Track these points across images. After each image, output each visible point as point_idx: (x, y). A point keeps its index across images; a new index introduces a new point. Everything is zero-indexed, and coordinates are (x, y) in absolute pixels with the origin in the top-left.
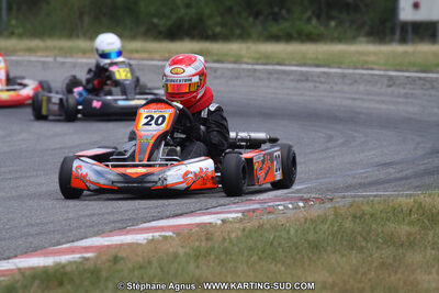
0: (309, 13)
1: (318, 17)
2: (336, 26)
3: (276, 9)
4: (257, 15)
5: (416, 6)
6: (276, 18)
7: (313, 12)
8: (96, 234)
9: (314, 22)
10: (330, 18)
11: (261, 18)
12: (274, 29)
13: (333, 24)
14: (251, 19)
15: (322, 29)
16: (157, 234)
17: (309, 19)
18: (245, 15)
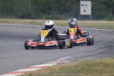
0: (57, 13)
1: (60, 13)
2: (64, 16)
3: (49, 11)
5: (85, 11)
6: (49, 13)
7: (58, 12)
8: (21, 68)
9: (59, 15)
11: (45, 14)
13: (63, 15)
14: (42, 14)
15: (61, 17)
16: (38, 69)
18: (41, 13)
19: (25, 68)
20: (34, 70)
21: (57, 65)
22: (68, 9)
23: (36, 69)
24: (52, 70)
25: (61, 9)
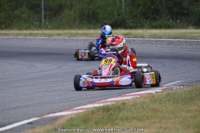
0: (168, 17)
1: (172, 19)
2: (180, 22)
3: (155, 16)
4: (147, 18)
6: (155, 19)
7: (170, 17)
8: (112, 97)
9: (171, 20)
10: (177, 19)
11: (149, 19)
12: (154, 24)
13: (178, 21)
14: (145, 20)
15: (174, 23)
16: (134, 97)
17: (169, 20)
18: (142, 18)
19: (117, 97)
20: (129, 98)
21: (162, 92)
22: (185, 11)
23: (132, 97)
24: (153, 97)
25: (174, 10)
